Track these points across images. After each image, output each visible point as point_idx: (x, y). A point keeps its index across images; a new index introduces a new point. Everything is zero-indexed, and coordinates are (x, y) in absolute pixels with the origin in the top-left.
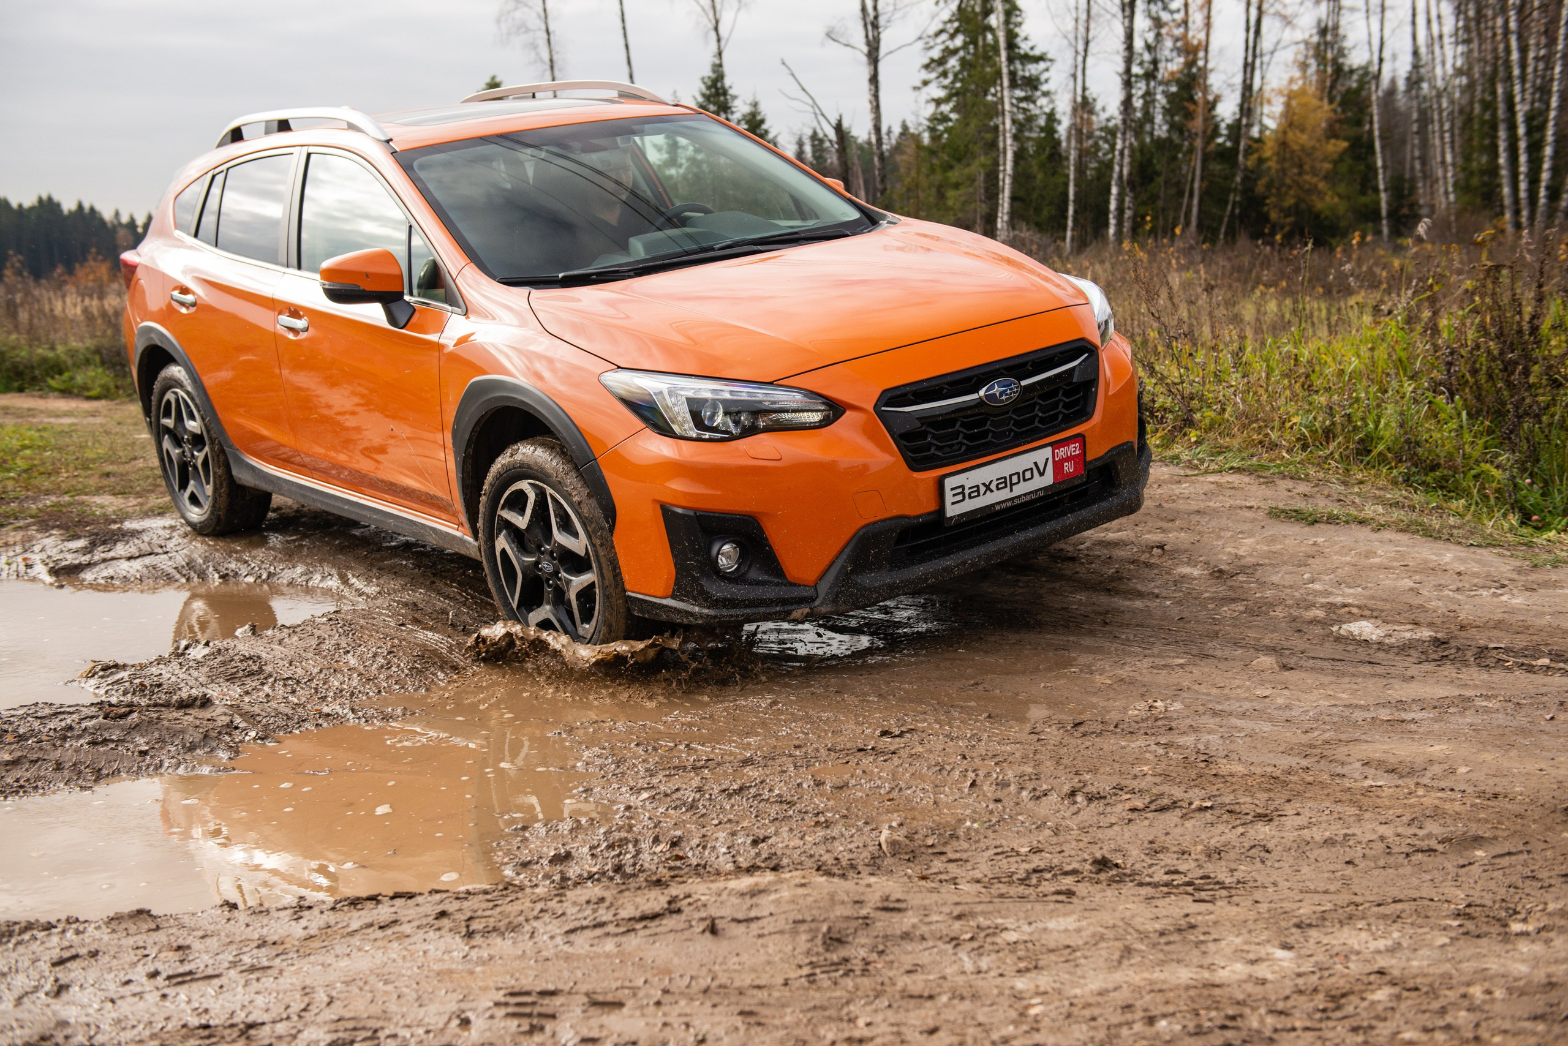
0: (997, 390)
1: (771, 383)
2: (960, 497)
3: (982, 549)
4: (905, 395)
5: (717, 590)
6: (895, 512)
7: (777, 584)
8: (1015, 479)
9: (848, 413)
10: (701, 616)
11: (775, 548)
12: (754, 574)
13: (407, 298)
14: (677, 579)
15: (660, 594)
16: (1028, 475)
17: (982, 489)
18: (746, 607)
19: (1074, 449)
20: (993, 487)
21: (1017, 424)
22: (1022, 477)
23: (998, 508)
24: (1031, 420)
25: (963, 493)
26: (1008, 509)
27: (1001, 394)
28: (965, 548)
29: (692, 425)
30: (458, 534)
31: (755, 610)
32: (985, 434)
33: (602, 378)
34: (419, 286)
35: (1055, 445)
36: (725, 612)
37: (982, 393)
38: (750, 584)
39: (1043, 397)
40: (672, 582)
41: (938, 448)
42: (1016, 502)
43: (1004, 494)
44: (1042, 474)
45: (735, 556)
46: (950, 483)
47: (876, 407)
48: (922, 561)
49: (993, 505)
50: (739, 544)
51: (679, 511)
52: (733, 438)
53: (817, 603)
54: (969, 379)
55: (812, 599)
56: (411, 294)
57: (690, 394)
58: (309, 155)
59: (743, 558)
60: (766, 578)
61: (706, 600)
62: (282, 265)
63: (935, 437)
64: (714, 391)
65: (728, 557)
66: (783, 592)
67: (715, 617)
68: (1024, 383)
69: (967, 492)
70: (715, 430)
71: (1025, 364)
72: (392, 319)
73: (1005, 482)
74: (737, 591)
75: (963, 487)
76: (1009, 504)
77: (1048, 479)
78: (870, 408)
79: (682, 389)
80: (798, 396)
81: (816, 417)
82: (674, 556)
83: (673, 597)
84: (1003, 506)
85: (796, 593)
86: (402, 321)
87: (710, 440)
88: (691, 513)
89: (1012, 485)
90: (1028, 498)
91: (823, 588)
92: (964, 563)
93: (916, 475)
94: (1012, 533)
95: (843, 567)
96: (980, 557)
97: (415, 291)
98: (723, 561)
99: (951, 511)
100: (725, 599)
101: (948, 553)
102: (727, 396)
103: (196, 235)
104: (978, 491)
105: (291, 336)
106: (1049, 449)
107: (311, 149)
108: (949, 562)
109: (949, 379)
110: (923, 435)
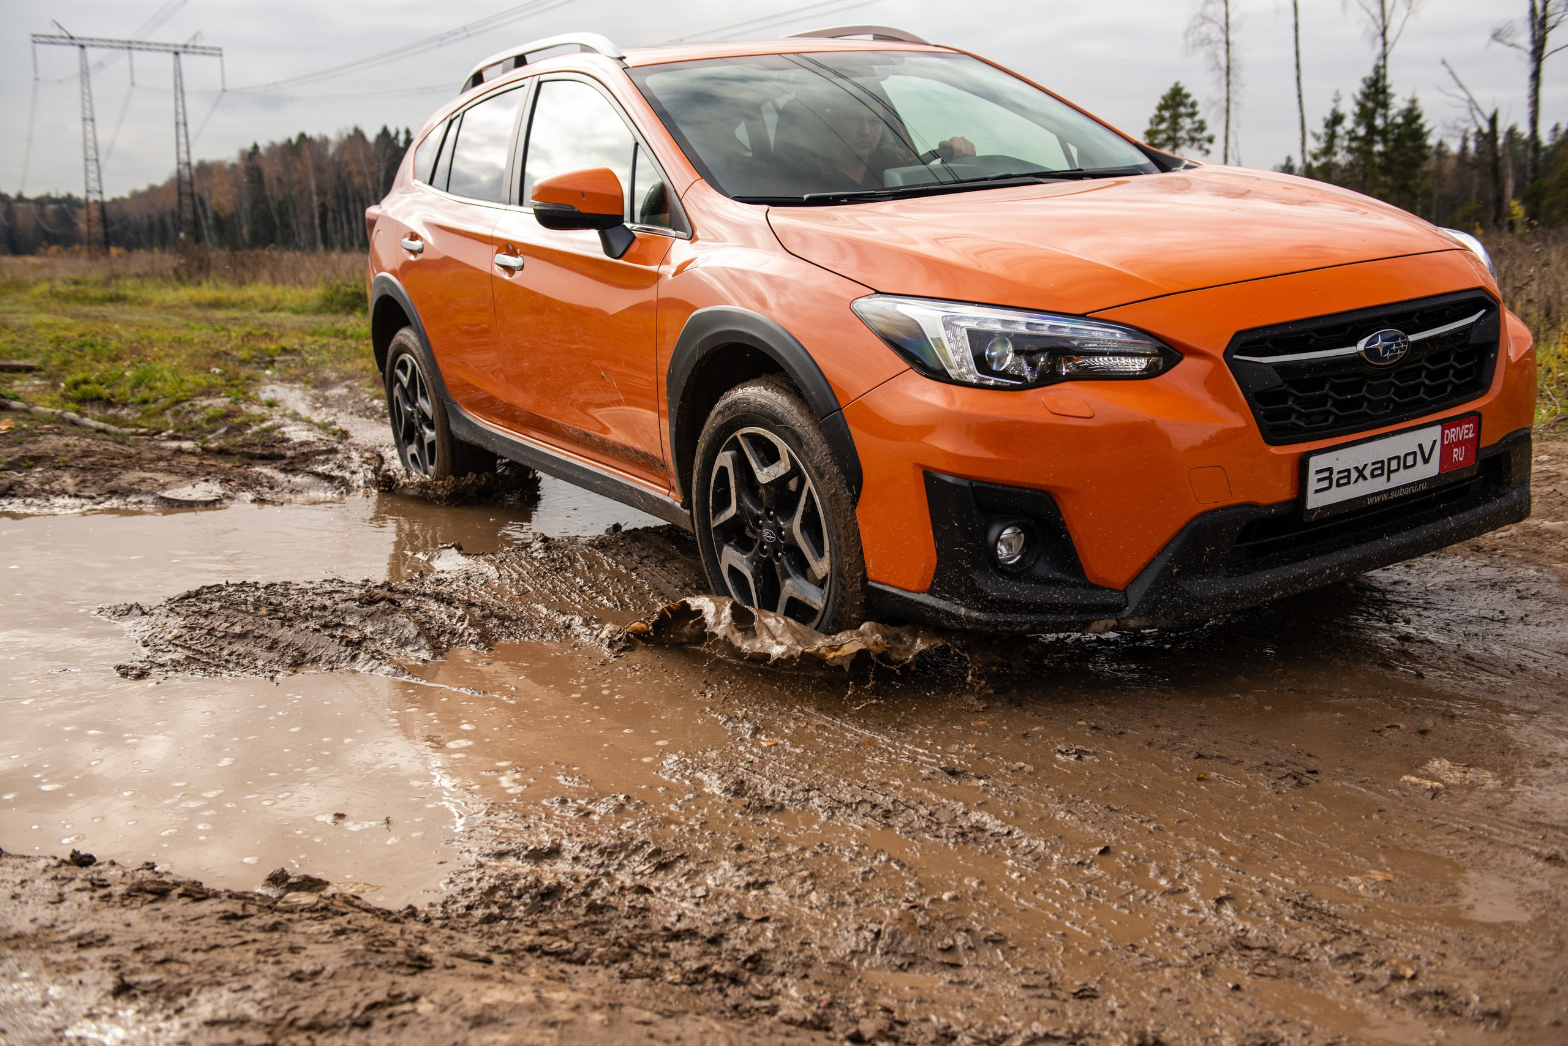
0: (1379, 343)
1: (1083, 316)
2: (1325, 484)
3: (1344, 555)
4: (1262, 341)
5: (993, 587)
6: (1241, 498)
7: (1074, 585)
8: (1394, 465)
9: (1187, 362)
10: (969, 620)
11: (1075, 538)
12: (1042, 569)
13: (629, 225)
14: (938, 569)
15: (914, 587)
16: (1410, 461)
17: (1354, 475)
18: (1030, 612)
19: (1466, 431)
20: (1367, 473)
21: (1399, 392)
22: (1403, 462)
23: (1370, 501)
24: (1415, 390)
25: (1330, 478)
26: (1382, 504)
27: (1386, 349)
28: (1322, 553)
29: (973, 367)
30: (669, 500)
31: (1041, 618)
32: (1356, 403)
33: (855, 306)
34: (642, 215)
35: (1446, 424)
36: (1001, 618)
37: (1361, 346)
38: (1037, 582)
39: (1432, 360)
40: (931, 573)
41: (1300, 416)
42: (1393, 495)
43: (1379, 485)
44: (1426, 461)
45: (1018, 543)
46: (1316, 463)
47: (1227, 354)
48: (1268, 566)
49: (1365, 497)
50: (1025, 528)
51: (949, 479)
52: (1027, 386)
53: (1128, 611)
54: (1342, 327)
55: (1120, 608)
56: (632, 221)
57: (973, 325)
58: (540, 84)
59: (1027, 549)
60: (1058, 575)
61: (976, 600)
62: (504, 203)
63: (1297, 400)
64: (1004, 322)
65: (1010, 547)
66: (1081, 596)
67: (988, 623)
68: (1412, 338)
69: (1335, 477)
70: (1004, 374)
71: (1409, 315)
72: (608, 249)
73: (1382, 468)
74: (1021, 591)
75: (1330, 470)
76: (1384, 497)
77: (1432, 469)
78: (1219, 354)
79: (960, 319)
80: (1118, 335)
81: (1138, 365)
82: (936, 538)
83: (931, 592)
84: (1377, 499)
85: (1098, 598)
86: (619, 249)
87: (995, 388)
88: (965, 483)
89: (1390, 472)
90: (1407, 492)
91: (1136, 595)
92: (1321, 571)
93: (1273, 450)
94: (1379, 537)
95: (1167, 568)
96: (1340, 565)
97: (637, 218)
98: (1002, 550)
99: (1314, 501)
100: (1003, 601)
101: (1300, 558)
102: (1022, 329)
103: (431, 183)
104: (1348, 477)
105: (506, 277)
106: (1438, 428)
107: (543, 78)
108: (1302, 569)
109: (1322, 324)
110: (1283, 396)
